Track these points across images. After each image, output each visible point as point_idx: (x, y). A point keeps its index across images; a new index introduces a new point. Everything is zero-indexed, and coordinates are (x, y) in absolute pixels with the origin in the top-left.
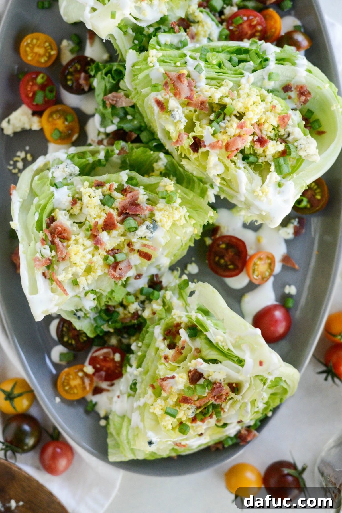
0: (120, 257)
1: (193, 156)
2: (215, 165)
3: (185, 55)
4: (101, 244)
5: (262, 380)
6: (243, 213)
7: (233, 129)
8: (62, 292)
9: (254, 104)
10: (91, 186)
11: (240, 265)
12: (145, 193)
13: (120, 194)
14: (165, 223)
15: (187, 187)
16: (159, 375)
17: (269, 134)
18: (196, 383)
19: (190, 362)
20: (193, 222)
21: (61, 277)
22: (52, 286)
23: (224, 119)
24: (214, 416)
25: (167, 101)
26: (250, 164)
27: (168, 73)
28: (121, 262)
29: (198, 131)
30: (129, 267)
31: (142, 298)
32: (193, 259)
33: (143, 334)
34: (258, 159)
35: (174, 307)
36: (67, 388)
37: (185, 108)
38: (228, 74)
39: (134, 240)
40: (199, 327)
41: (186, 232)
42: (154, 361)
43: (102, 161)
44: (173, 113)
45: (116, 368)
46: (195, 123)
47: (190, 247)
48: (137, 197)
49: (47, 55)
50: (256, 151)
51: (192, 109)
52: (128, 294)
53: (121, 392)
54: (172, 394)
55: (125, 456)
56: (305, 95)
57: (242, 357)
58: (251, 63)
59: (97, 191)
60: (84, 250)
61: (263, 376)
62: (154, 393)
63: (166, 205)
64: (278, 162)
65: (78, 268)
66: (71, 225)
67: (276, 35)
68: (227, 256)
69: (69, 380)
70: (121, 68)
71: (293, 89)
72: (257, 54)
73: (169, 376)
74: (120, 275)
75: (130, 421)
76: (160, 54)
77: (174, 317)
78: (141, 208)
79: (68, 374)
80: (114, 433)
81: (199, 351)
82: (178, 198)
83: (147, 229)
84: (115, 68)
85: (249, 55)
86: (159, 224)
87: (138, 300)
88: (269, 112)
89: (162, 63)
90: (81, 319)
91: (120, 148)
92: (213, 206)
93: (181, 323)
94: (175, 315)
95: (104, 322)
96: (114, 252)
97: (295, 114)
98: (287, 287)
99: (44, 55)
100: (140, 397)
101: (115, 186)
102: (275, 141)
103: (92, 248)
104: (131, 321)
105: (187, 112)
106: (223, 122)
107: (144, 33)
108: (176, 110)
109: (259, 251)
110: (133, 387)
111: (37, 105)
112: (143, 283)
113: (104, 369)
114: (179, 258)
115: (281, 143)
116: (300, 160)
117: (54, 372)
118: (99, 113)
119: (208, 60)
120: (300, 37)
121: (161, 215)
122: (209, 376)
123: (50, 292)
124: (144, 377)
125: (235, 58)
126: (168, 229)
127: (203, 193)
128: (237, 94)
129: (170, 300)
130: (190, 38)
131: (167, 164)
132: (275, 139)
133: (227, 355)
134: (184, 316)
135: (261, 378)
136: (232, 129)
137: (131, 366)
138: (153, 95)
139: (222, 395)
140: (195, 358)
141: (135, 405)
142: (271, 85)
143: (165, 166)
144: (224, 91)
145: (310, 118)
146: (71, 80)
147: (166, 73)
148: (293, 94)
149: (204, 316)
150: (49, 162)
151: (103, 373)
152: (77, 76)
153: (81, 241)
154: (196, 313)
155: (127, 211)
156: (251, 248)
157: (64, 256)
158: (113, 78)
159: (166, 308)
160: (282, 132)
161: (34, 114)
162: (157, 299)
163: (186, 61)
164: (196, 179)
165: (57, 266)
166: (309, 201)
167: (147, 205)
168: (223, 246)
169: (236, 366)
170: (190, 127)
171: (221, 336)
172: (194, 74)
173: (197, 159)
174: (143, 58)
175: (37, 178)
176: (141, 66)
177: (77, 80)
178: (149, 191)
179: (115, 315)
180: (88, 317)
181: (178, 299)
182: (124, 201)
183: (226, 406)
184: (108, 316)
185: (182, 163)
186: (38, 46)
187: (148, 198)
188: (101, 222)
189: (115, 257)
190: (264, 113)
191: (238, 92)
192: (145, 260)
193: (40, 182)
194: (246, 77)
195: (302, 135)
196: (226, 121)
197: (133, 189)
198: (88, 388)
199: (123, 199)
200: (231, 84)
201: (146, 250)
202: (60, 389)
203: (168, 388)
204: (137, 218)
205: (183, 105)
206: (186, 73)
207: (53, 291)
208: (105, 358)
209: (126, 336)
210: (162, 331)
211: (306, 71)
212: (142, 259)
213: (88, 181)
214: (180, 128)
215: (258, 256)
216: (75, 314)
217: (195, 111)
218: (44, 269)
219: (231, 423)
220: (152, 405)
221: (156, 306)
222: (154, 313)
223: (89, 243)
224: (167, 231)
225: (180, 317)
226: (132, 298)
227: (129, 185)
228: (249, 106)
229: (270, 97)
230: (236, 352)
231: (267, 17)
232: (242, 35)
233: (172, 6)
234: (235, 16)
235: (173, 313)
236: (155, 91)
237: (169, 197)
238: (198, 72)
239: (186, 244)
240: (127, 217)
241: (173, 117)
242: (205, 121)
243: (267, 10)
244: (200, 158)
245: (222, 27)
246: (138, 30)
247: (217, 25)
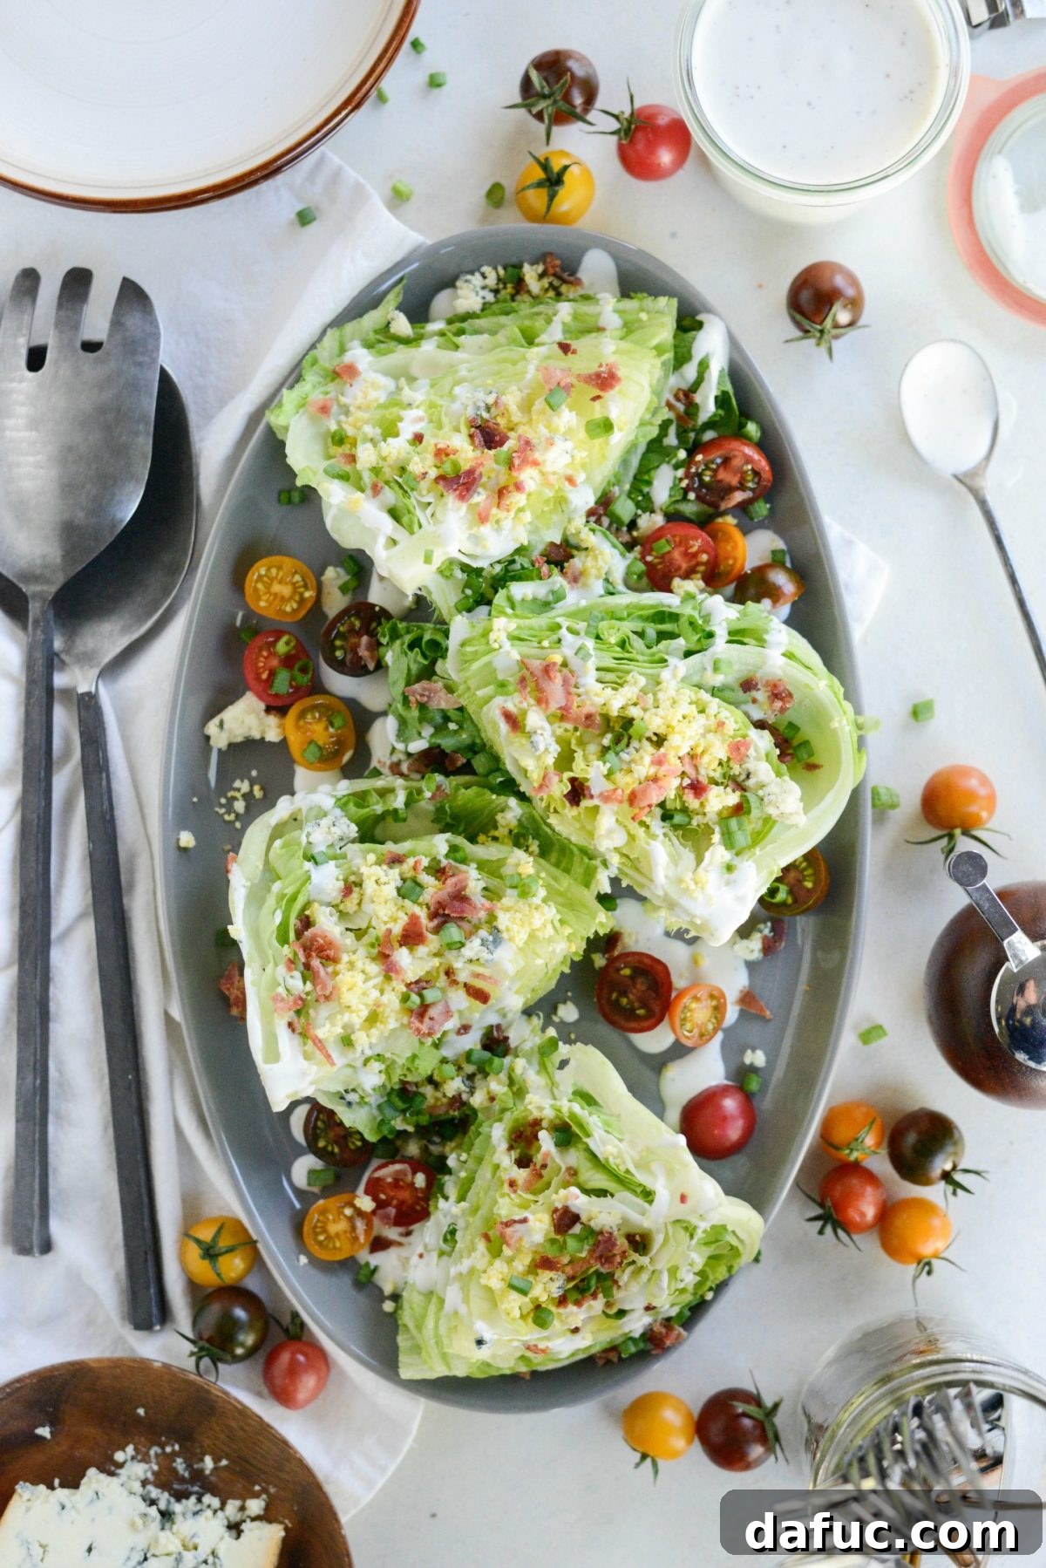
0: (430, 995)
1: (570, 812)
2: (610, 832)
3: (559, 627)
4: (397, 972)
5: (686, 1229)
6: (663, 913)
7: (644, 766)
8: (325, 1059)
9: (684, 718)
10: (379, 863)
11: (657, 1009)
12: (480, 877)
13: (433, 879)
14: (515, 934)
15: (557, 865)
16: (500, 1216)
17: (712, 774)
18: (566, 1231)
19: (557, 1193)
20: (568, 931)
21: (322, 1033)
22: (306, 1048)
23: (628, 745)
24: (600, 1296)
25: (524, 713)
26: (676, 827)
27: (526, 660)
28: (433, 1004)
29: (579, 769)
30: (448, 1014)
31: (470, 1069)
32: (569, 994)
33: (469, 1137)
34: (691, 819)
35: (530, 1090)
36: (321, 1238)
37: (557, 725)
38: (637, 661)
39: (457, 965)
40: (575, 1129)
41: (554, 951)
42: (489, 1189)
43: (400, 812)
44: (534, 738)
45: (417, 1200)
46: (575, 755)
47: (562, 974)
48: (464, 884)
49: (297, 598)
50: (687, 805)
51: (570, 726)
52: (444, 1061)
53: (426, 1246)
54: (522, 1252)
55: (431, 1369)
56: (782, 699)
57: (649, 1184)
58: (681, 641)
59: (391, 872)
60: (365, 981)
61: (688, 1222)
62: (489, 1250)
63: (518, 901)
64: (727, 827)
65: (354, 1015)
66: (342, 934)
67: (735, 571)
68: (634, 991)
69: (325, 1223)
70: (439, 638)
71: (759, 686)
72: (691, 624)
73: (517, 1218)
74: (430, 1029)
75: (442, 1301)
76: (512, 625)
77: (529, 1107)
78: (470, 905)
79: (323, 1212)
80: (411, 1325)
81: (573, 1172)
82: (540, 888)
83: (482, 945)
84: (427, 637)
85: (678, 625)
86: (505, 935)
87: (461, 1073)
88: (712, 734)
89: (516, 642)
90: (354, 1106)
91: (433, 788)
92: (606, 900)
93: (541, 1120)
94: (530, 1103)
95: (396, 1114)
96: (419, 985)
97: (762, 737)
98: (749, 1052)
99: (291, 598)
100: (462, 1257)
101: (425, 862)
102: (722, 788)
103: (380, 979)
104: (447, 1112)
105: (559, 732)
106: (626, 751)
107: (484, 574)
108: (539, 732)
109: (696, 983)
110: (449, 1237)
111: (277, 696)
112: (472, 1041)
113: (395, 1202)
114: (541, 993)
115: (734, 791)
116: (768, 821)
117: (298, 1206)
118: (393, 713)
119: (602, 636)
120: (780, 579)
121: (509, 919)
122: (590, 1220)
123: (301, 1058)
124: (471, 1220)
125: (651, 631)
126: (521, 945)
127: (588, 879)
128: (654, 700)
129: (522, 1074)
130: (569, 583)
131: (522, 816)
132: (722, 783)
133: (624, 1181)
134: (548, 1106)
135: (684, 1225)
136: (640, 768)
138: (499, 701)
139: (614, 1255)
140: (566, 1185)
141: (453, 1271)
142: (718, 680)
143: (519, 820)
144: (629, 695)
145: (792, 739)
146: (342, 647)
147: (522, 661)
148: (761, 695)
149: (586, 1107)
150: (300, 810)
151: (392, 1211)
152: (354, 640)
153: (359, 965)
154: (570, 1101)
155: (447, 912)
156: (681, 976)
157: (327, 993)
158: (424, 656)
159: (515, 1089)
160: (736, 769)
161: (268, 710)
162: (498, 1073)
163: (560, 637)
164: (575, 850)
165: (315, 1009)
166: (791, 892)
167: (483, 900)
168: (627, 972)
169: (640, 1201)
170: (565, 760)
171: (615, 1146)
172: (575, 662)
173: (577, 818)
174: (481, 631)
175: (278, 843)
176: (477, 648)
177: (356, 646)
178: (487, 873)
179: (419, 1099)
180: (366, 1103)
181: (538, 1073)
182: (440, 893)
183: (624, 1277)
184: (404, 1102)
185: (549, 821)
186: (280, 582)
187: (484, 885)
188: (397, 929)
189: (421, 996)
190: (703, 735)
191: (655, 694)
192: (478, 1003)
193: (284, 851)
194: (671, 667)
195: (773, 775)
196: (631, 749)
197: (457, 868)
198: (362, 1239)
199: (439, 887)
200: (642, 681)
201: (479, 984)
202: (309, 1241)
203: (514, 1240)
204: (465, 925)
205: (551, 719)
206: (558, 659)
207: (307, 1057)
208: (397, 1183)
209: (437, 1139)
210: (506, 1134)
211: (784, 655)
212: (473, 1000)
213: (373, 851)
214: (546, 764)
215: (692, 993)
216: (342, 1098)
218: (290, 1015)
219: (632, 1310)
220: (485, 1272)
221: (497, 1085)
222: (492, 1099)
223: (374, 969)
224: (520, 949)
225: (541, 1109)
226: (450, 1069)
227: (451, 861)
228: (674, 723)
229: (714, 704)
230: (640, 1177)
231: (720, 534)
232: (670, 571)
233: (537, 527)
234: (658, 534)
235: (527, 1101)
236: (502, 695)
237: (524, 885)
238: (583, 659)
239: (554, 970)
240: (445, 922)
241: (534, 747)
242: (593, 748)
243: (720, 520)
244: (582, 816)
245: (631, 556)
246: (472, 572)
247: (623, 555)
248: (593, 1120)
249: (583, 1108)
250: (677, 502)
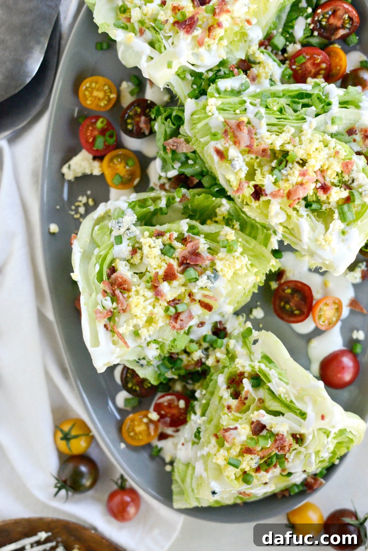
0: (180, 308)
1: (255, 204)
2: (277, 214)
3: (245, 102)
4: (162, 296)
5: (325, 433)
6: (307, 259)
7: (295, 177)
8: (124, 344)
9: (316, 150)
10: (150, 236)
11: (305, 310)
13: (181, 244)
14: (226, 273)
15: (249, 235)
16: (223, 425)
17: (333, 181)
18: (258, 434)
19: (253, 413)
20: (255, 270)
21: (121, 330)
22: (114, 338)
23: (286, 166)
24: (278, 466)
25: (227, 150)
26: (313, 211)
27: (227, 121)
28: (182, 312)
29: (259, 179)
30: (191, 317)
31: (205, 345)
32: (259, 303)
33: (207, 382)
34: (322, 206)
35: (238, 356)
36: (132, 434)
37: (246, 156)
38: (289, 119)
39: (195, 291)
40: (262, 377)
41: (247, 281)
42: (217, 410)
43: (163, 209)
44: (234, 162)
45: (181, 414)
46: (256, 172)
47: (254, 293)
48: (197, 246)
49: (107, 98)
50: (319, 198)
51: (253, 156)
52: (192, 341)
53: (185, 439)
54: (235, 445)
55: (190, 504)
57: (304, 410)
58: (313, 108)
59: (157, 241)
60: (145, 301)
61: (326, 429)
62: (218, 443)
63: (227, 255)
64: (342, 210)
65: (139, 320)
66: (132, 276)
67: (341, 73)
68: (293, 301)
69: (134, 426)
70: (180, 114)
71: (357, 132)
72: (318, 98)
73: (231, 427)
74: (181, 326)
75: (194, 468)
76: (219, 102)
77: (237, 366)
78: (201, 258)
79: (133, 420)
80: (179, 480)
81: (261, 401)
82: (239, 247)
83: (208, 279)
84: (174, 114)
85: (311, 100)
86: (220, 273)
87: (201, 348)
88: (332, 158)
89: (222, 111)
90: (144, 366)
91: (181, 196)
92: (276, 253)
93: (244, 373)
94: (238, 364)
95: (167, 370)
96: (175, 302)
97: (360, 160)
98: (355, 332)
99: (104, 98)
100: (204, 446)
101: (175, 235)
102: (339, 188)
103: (152, 300)
104: (195, 368)
105: (248, 159)
106: (285, 169)
107: (203, 77)
108: (236, 159)
109: (326, 296)
110: (197, 434)
111: (97, 150)
112: (207, 330)
113: (169, 415)
114: (243, 304)
115: (345, 190)
116: (365, 206)
117: (118, 417)
118: (159, 157)
119: (269, 106)
120: (366, 75)
121: (222, 265)
122: (272, 428)
123: (111, 344)
124: (208, 426)
126: (229, 278)
127: (266, 242)
128: (299, 140)
129: (234, 348)
130: (251, 81)
131: (230, 209)
132: (338, 186)
133: (290, 407)
134: (247, 365)
135: (324, 431)
136: (293, 178)
137: (195, 413)
138: (213, 144)
139: (285, 446)
140: (258, 408)
141: (199, 454)
142: (334, 129)
143: (228, 212)
144: (286, 138)
146: (131, 123)
147: (225, 122)
148: (358, 137)
149: (268, 364)
150: (110, 210)
151: (168, 420)
152: (137, 119)
153: (141, 292)
154: (259, 362)
155: (188, 262)
156: (318, 292)
157: (124, 308)
158: (173, 123)
159: (230, 356)
160: (346, 178)
161: (95, 158)
162: (220, 347)
163: (246, 107)
164: (259, 226)
165: (119, 318)
167: (208, 255)
168: (289, 291)
169: (299, 418)
170: (251, 175)
171: (284, 388)
172: (254, 121)
173: (259, 207)
174: (201, 105)
175: (97, 227)
176: (199, 116)
177: (138, 123)
178: (210, 240)
179: (179, 362)
180: (151, 365)
181: (242, 347)
182: (184, 252)
183: (291, 456)
184: (170, 363)
185: (244, 210)
186: (98, 90)
187: (208, 247)
188: (161, 272)
189: (175, 308)
190: (327, 159)
191: (300, 137)
192: (207, 311)
193: (100, 232)
194: (308, 122)
195: (367, 180)
196: (288, 168)
197: (193, 238)
198: (152, 433)
199: (184, 248)
200: (293, 130)
201: (207, 300)
202: (125, 435)
203: (230, 439)
204: (198, 268)
205: (242, 152)
206: (245, 120)
207: (114, 343)
208: (170, 405)
209: (190, 382)
210: (225, 380)
212: (204, 309)
213: (148, 230)
214: (240, 177)
215: (324, 302)
216: (138, 362)
217: (257, 158)
218: (105, 321)
219: (296, 473)
220: (215, 455)
221: (220, 354)
222: (218, 361)
223: (150, 294)
224: (229, 281)
225: (243, 367)
226: (194, 346)
227: (190, 234)
228: (311, 152)
229: (333, 142)
230: (298, 405)
231: (332, 53)
232: (305, 74)
233: (231, 49)
234: (298, 54)
235: (236, 362)
236: (214, 140)
237: (230, 246)
238: (259, 119)
239: (249, 291)
240: (187, 267)
241: (233, 167)
242: (266, 168)
243: (331, 46)
244: (261, 206)
245: (284, 67)
246: (197, 76)
247: (279, 66)
248: (273, 373)
249: (266, 366)
250: (308, 37)
